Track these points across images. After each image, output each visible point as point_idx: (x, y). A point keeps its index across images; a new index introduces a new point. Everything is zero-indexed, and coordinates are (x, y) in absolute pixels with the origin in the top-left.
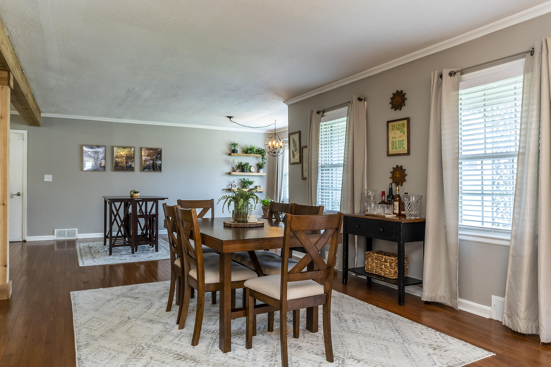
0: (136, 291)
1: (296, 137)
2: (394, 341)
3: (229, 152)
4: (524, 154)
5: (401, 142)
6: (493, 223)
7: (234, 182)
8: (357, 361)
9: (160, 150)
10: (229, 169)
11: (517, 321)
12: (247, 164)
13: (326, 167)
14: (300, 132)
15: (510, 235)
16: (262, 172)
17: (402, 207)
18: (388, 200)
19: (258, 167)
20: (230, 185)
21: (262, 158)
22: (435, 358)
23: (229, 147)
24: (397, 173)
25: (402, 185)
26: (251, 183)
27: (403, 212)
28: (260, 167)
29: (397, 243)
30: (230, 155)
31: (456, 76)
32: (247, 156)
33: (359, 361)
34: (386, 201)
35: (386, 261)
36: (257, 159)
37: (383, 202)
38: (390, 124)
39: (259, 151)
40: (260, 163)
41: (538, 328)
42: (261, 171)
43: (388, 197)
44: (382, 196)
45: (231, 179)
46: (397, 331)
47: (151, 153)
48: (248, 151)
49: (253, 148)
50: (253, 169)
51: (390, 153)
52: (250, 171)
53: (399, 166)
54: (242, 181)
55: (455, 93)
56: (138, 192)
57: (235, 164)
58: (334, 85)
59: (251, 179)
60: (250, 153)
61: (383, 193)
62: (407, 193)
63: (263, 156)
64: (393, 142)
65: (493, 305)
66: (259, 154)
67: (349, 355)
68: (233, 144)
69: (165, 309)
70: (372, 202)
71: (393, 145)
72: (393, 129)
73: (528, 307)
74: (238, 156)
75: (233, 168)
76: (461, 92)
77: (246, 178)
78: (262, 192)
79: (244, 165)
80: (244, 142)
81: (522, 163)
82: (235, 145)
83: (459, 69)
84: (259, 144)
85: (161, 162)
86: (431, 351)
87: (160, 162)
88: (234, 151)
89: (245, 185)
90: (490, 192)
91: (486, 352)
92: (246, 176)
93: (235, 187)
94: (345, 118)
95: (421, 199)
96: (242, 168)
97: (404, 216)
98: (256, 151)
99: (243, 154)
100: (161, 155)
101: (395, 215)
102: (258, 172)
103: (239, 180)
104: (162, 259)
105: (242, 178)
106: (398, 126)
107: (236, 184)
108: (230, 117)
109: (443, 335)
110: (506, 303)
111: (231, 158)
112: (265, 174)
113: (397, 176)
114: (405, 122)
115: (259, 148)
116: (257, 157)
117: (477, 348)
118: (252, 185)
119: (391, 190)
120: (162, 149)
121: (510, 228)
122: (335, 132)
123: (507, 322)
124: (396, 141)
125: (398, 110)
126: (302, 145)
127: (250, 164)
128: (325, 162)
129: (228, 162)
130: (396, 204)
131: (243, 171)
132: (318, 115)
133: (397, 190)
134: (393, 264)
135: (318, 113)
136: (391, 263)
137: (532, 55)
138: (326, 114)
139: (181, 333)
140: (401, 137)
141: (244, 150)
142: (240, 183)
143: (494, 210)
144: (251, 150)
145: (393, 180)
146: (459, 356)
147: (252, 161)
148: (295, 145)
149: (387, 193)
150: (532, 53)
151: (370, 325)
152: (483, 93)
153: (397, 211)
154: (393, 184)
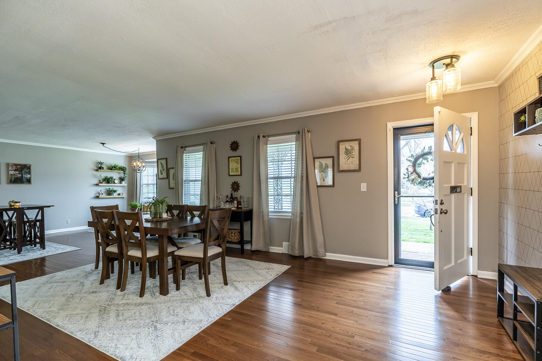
0: (56, 278)
1: (164, 162)
2: (249, 270)
3: (96, 168)
4: (296, 177)
5: (237, 169)
6: (275, 209)
7: (101, 191)
8: (238, 282)
9: (29, 166)
10: (96, 182)
11: (295, 251)
12: (112, 178)
13: (187, 181)
14: (167, 158)
15: (291, 214)
16: (124, 184)
17: (239, 203)
18: (230, 200)
19: (120, 180)
20: (97, 193)
21: (124, 174)
22: (270, 273)
23: (96, 165)
24: (235, 185)
25: (237, 192)
26: (115, 191)
27: (239, 206)
28: (121, 180)
29: (239, 223)
30: (97, 170)
31: (266, 138)
32: (111, 172)
33: (239, 282)
34: (229, 200)
35: (232, 233)
36: (119, 174)
37: (227, 201)
38: (230, 159)
39: (121, 169)
40: (122, 177)
41: (303, 252)
42: (123, 182)
43: (230, 198)
44: (227, 198)
45: (98, 189)
46: (248, 266)
47: (19, 168)
48: (112, 168)
49: (117, 166)
50: (116, 181)
51: (230, 174)
52: (114, 183)
53: (236, 182)
54: (107, 190)
55: (266, 146)
56: (19, 202)
57: (102, 178)
58: (193, 132)
59: (115, 189)
60: (115, 170)
61: (227, 196)
62: (241, 196)
63: (124, 172)
64: (232, 168)
65: (283, 247)
66: (121, 170)
67: (233, 280)
68: (99, 163)
69: (99, 283)
70: (221, 201)
71: (232, 170)
72: (232, 162)
73: (299, 244)
74: (104, 171)
75: (100, 181)
76: (268, 146)
77: (111, 188)
78: (124, 198)
79: (109, 178)
80: (109, 161)
81: (295, 181)
82: (101, 163)
83: (267, 135)
84: (121, 163)
85: (31, 176)
86: (267, 271)
87: (29, 176)
88: (100, 168)
89: (111, 193)
90: (273, 195)
91: (288, 266)
92: (111, 186)
93: (102, 195)
94: (202, 153)
95: (249, 199)
96: (108, 180)
97: (241, 208)
98: (119, 168)
99: (108, 170)
100: (30, 170)
101: (236, 208)
102: (121, 183)
103: (105, 189)
104: (54, 254)
105: (108, 188)
106: (235, 160)
107: (103, 193)
108: (103, 144)
109: (268, 263)
110: (290, 245)
111: (98, 173)
112: (126, 185)
113: (235, 187)
114: (239, 158)
115: (121, 166)
116: (119, 173)
117: (284, 265)
118: (116, 193)
119: (232, 194)
120: (31, 165)
121: (290, 210)
122: (191, 158)
123: (291, 253)
124: (234, 168)
125: (234, 151)
126: (168, 167)
127: (114, 178)
128: (186, 178)
129: (95, 176)
130: (236, 202)
131: (108, 182)
132: (182, 149)
133: (235, 195)
134: (236, 234)
135: (182, 148)
136: (235, 234)
137: (299, 134)
138: (187, 149)
139: (125, 293)
140: (237, 166)
141: (108, 167)
142: (106, 191)
143: (275, 203)
144: (115, 167)
145: (232, 189)
146: (279, 270)
147: (115, 175)
148: (162, 167)
149: (229, 196)
150: (299, 133)
151: (234, 266)
152: (277, 147)
153: (236, 206)
154: (233, 191)
